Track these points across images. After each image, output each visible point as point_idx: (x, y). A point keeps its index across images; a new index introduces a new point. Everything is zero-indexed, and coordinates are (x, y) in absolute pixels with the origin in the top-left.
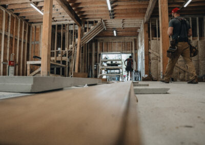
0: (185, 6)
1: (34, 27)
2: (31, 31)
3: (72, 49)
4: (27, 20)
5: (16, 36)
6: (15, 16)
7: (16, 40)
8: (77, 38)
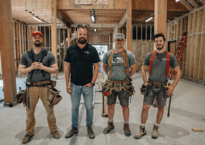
0: (146, 21)
1: (30, 27)
2: (28, 31)
3: (63, 46)
4: (24, 23)
5: (19, 38)
6: (16, 22)
7: (19, 41)
8: (67, 37)
